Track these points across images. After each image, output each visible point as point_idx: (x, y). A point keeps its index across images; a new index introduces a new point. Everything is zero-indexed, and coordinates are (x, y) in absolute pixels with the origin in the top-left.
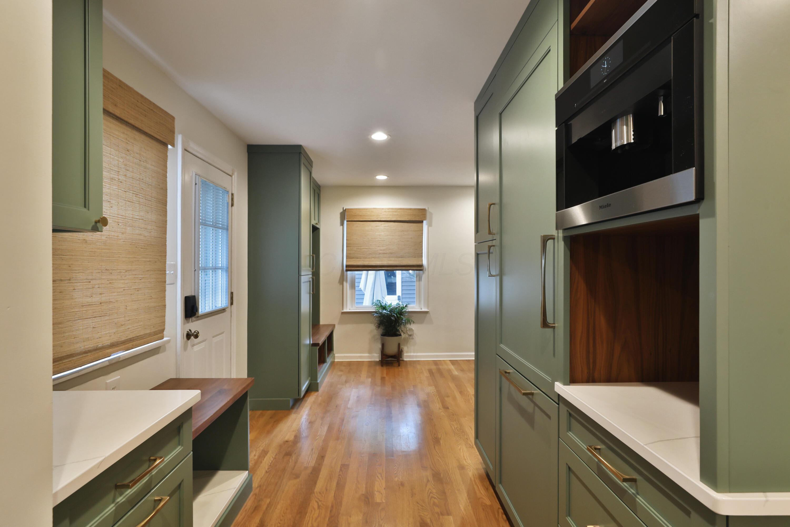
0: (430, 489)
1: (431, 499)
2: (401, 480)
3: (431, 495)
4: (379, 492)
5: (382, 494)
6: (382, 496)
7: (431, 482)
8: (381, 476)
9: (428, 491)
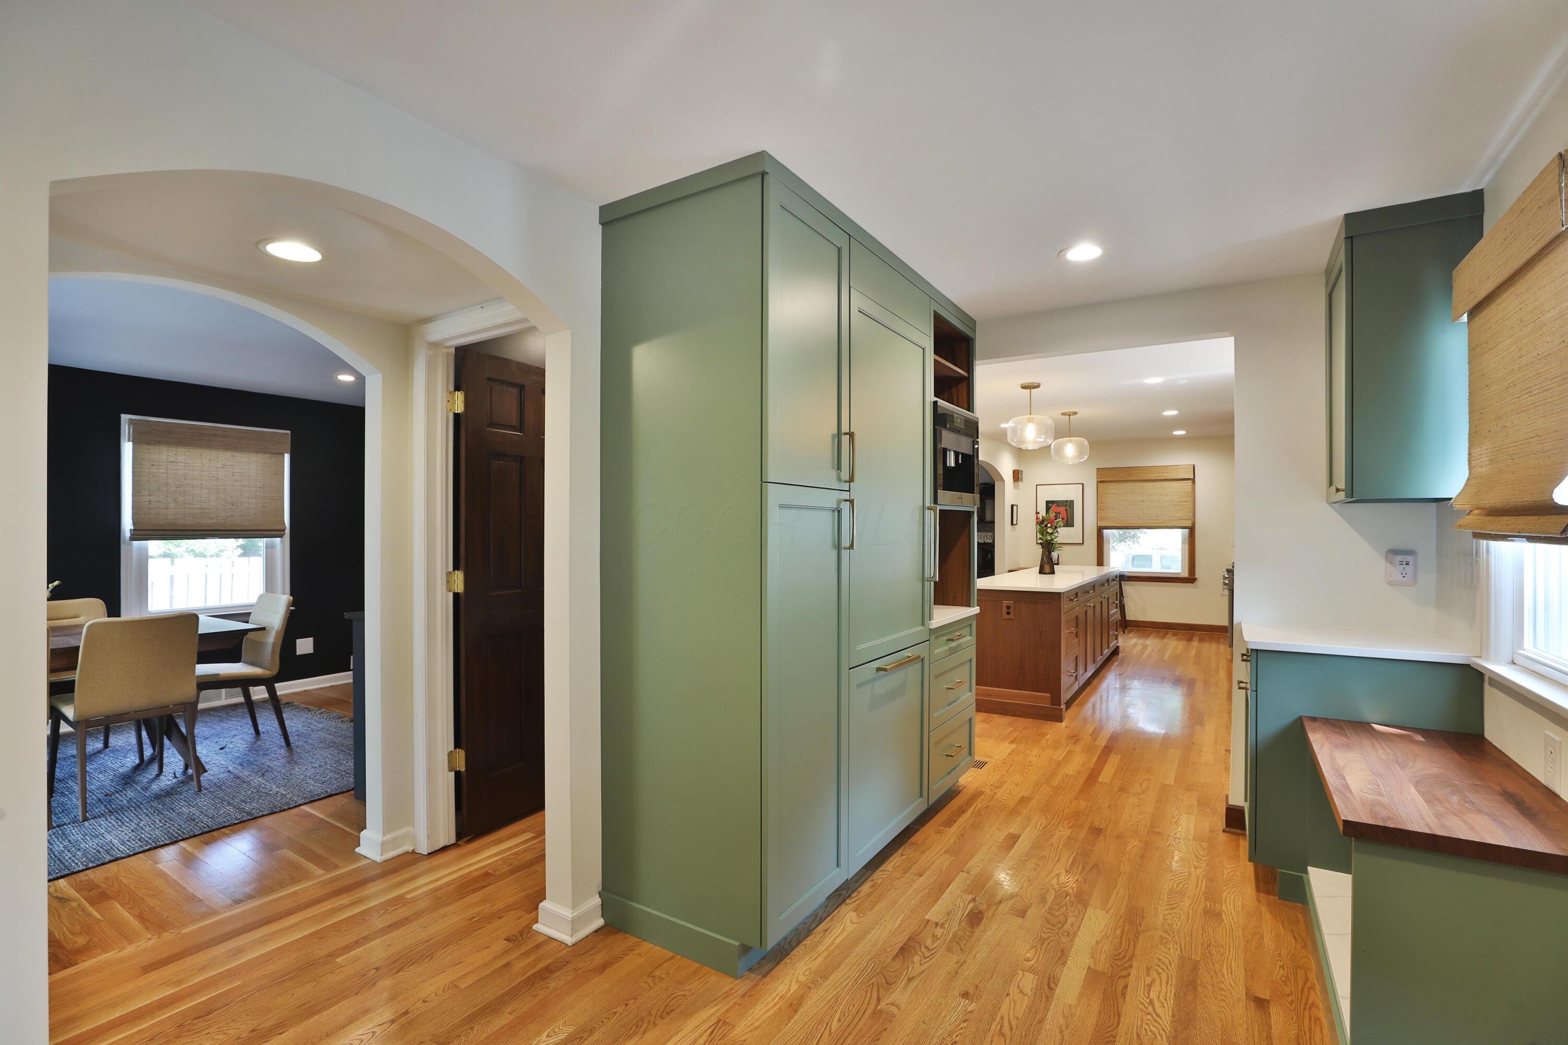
0: (921, 964)
1: (933, 950)
2: (964, 1000)
3: (927, 954)
4: (1022, 992)
5: (1018, 987)
6: (1019, 983)
7: (907, 976)
8: (1002, 1026)
9: (925, 963)
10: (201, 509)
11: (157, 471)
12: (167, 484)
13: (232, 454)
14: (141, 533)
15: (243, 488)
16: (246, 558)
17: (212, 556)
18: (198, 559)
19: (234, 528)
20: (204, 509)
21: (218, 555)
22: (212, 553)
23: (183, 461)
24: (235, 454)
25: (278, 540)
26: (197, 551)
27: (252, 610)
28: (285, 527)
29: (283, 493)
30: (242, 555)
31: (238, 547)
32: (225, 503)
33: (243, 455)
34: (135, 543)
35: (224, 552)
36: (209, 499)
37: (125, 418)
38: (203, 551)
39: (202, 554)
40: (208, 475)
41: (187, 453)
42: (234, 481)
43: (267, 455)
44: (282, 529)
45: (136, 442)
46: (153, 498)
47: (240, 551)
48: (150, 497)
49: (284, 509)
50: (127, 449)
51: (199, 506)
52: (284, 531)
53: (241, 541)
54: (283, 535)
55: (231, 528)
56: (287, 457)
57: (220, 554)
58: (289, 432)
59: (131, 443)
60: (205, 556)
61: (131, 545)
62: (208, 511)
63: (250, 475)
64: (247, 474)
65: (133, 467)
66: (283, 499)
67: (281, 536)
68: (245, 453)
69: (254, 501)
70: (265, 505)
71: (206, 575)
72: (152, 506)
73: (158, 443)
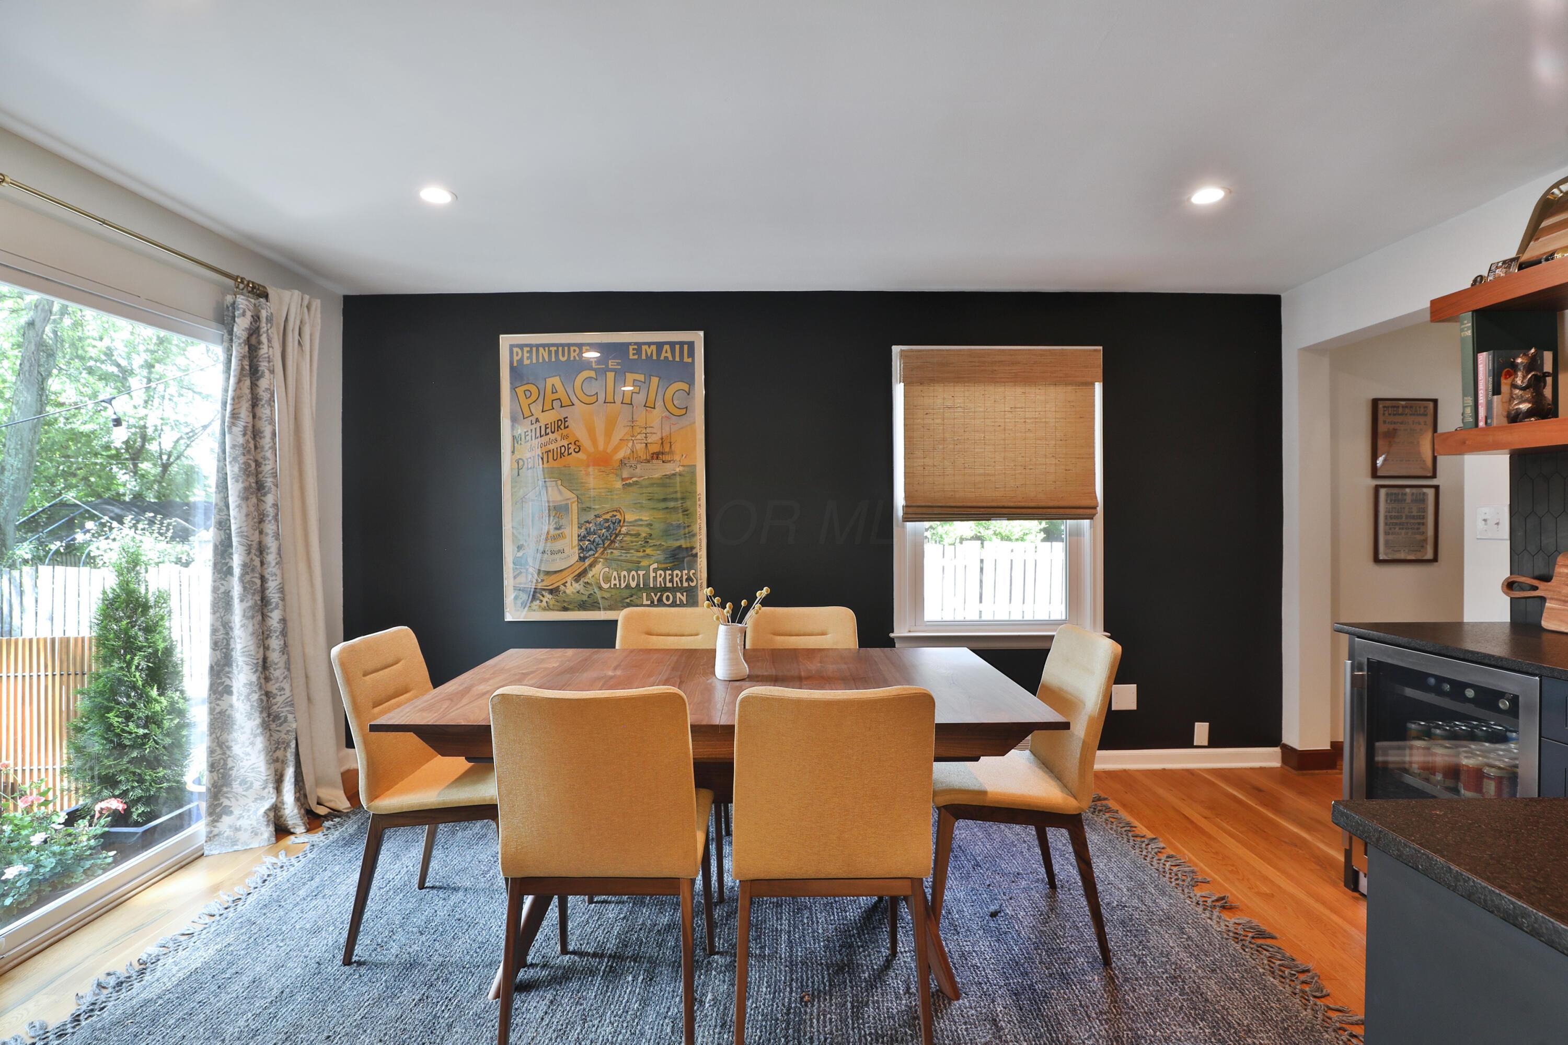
10: (985, 475)
11: (932, 422)
12: (944, 440)
13: (1024, 391)
14: (917, 512)
15: (1039, 442)
16: (1049, 544)
17: (1017, 540)
18: (1004, 542)
19: (1026, 504)
20: (988, 475)
21: (1022, 539)
22: (1017, 537)
23: (962, 405)
24: (1028, 389)
25: (1086, 523)
26: (1004, 535)
27: (1055, 630)
28: (1097, 503)
29: (1094, 447)
30: (1044, 540)
31: (1041, 530)
32: (1015, 465)
33: (1037, 391)
34: (909, 525)
35: (1028, 536)
36: (993, 460)
37: (896, 349)
38: (1009, 534)
39: (1008, 537)
40: (993, 424)
41: (967, 394)
42: (1025, 432)
43: (1070, 388)
44: (1093, 505)
45: (908, 382)
46: (928, 461)
47: (1042, 535)
48: (925, 460)
49: (1095, 474)
50: (899, 391)
51: (982, 471)
52: (1095, 508)
53: (1044, 524)
54: (1094, 515)
55: (1022, 504)
56: (1098, 388)
57: (1025, 537)
58: (1101, 348)
59: (902, 384)
60: (1010, 540)
61: (904, 527)
62: (993, 478)
63: (1047, 420)
64: (1044, 420)
65: (905, 419)
66: (1094, 457)
67: (1091, 517)
68: (1040, 387)
69: (1054, 461)
70: (1067, 468)
71: (1012, 560)
72: (926, 473)
73: (932, 381)
